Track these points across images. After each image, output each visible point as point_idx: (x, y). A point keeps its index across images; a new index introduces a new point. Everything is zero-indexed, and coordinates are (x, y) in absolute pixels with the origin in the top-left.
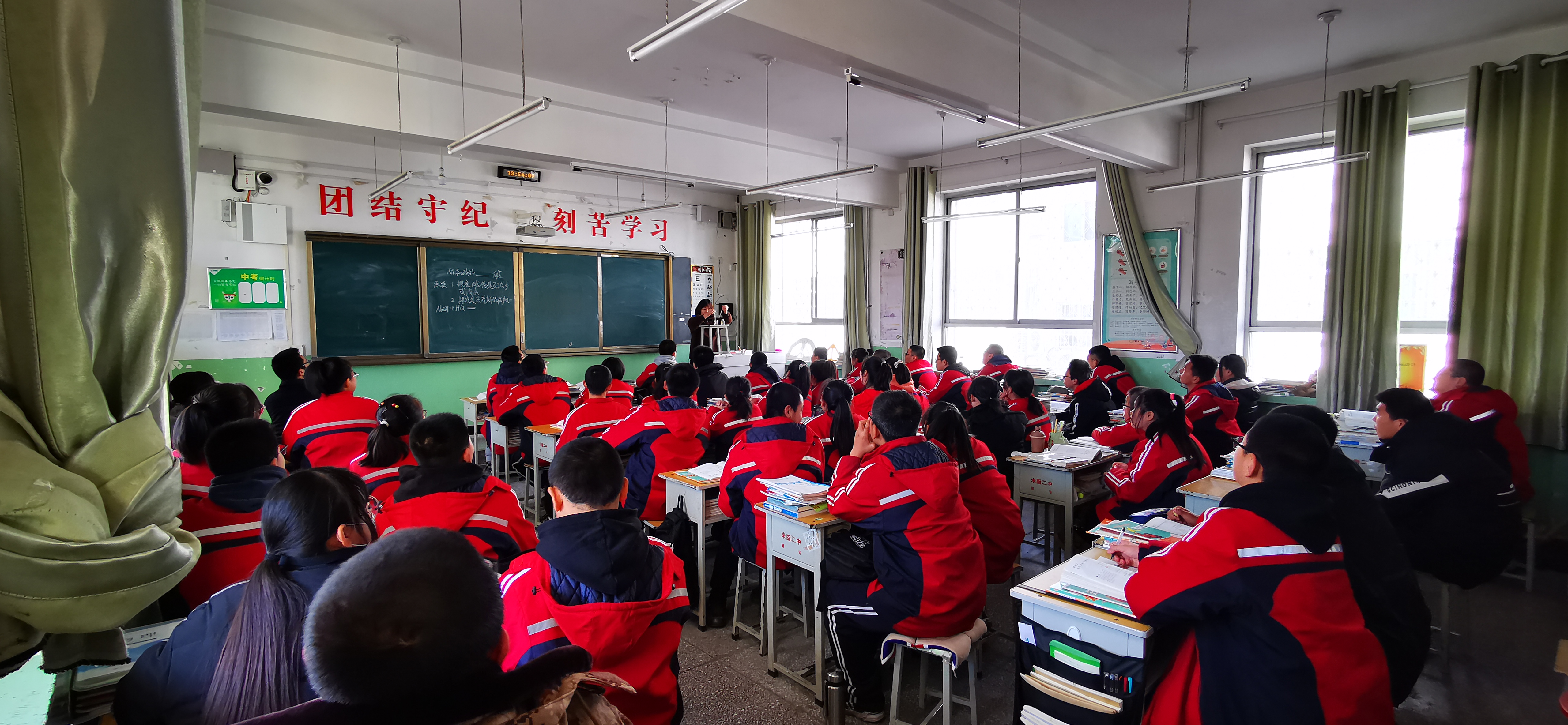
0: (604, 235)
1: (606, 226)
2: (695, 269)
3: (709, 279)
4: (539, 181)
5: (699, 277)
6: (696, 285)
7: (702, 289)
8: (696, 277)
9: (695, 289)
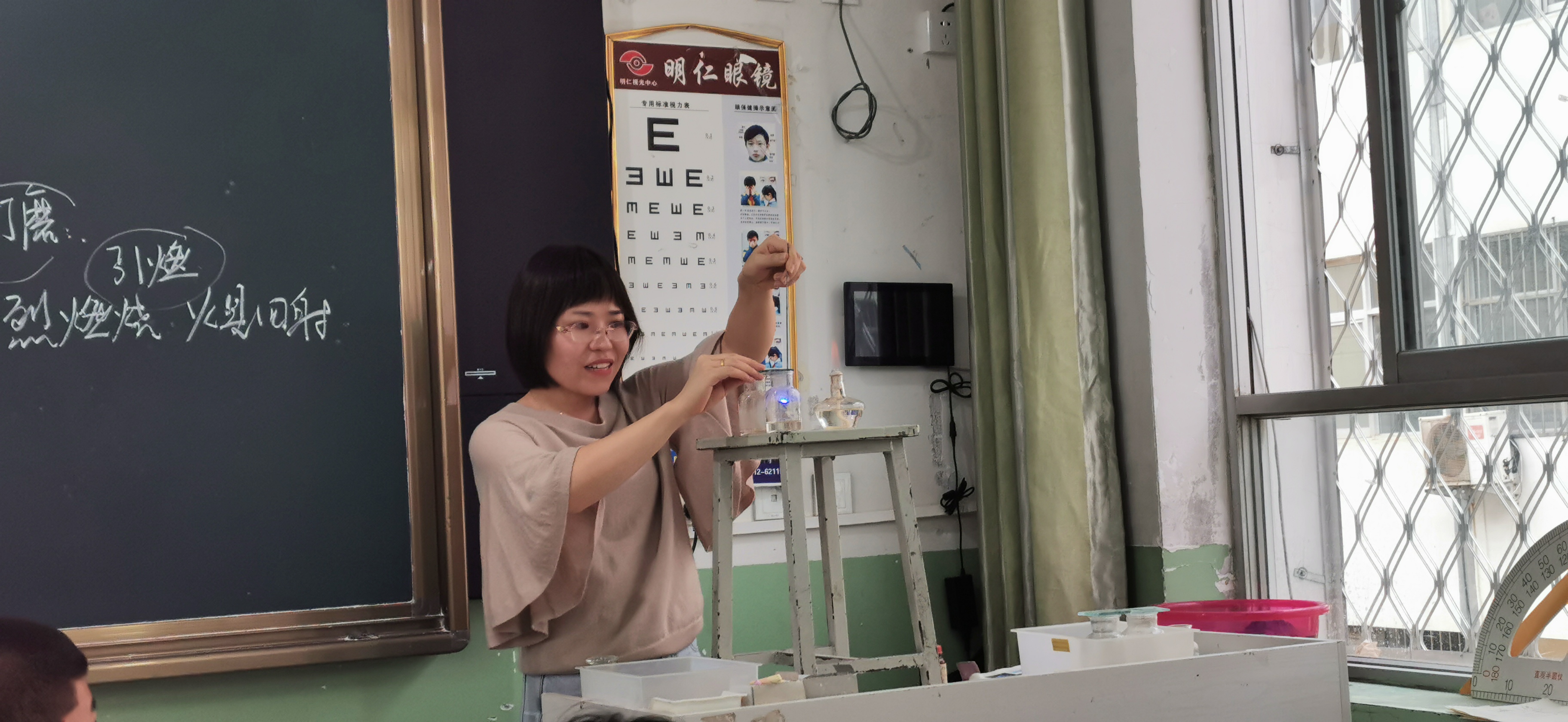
2: (640, 64)
3: (752, 133)
5: (675, 122)
6: (649, 177)
7: (697, 209)
8: (652, 122)
9: (644, 208)
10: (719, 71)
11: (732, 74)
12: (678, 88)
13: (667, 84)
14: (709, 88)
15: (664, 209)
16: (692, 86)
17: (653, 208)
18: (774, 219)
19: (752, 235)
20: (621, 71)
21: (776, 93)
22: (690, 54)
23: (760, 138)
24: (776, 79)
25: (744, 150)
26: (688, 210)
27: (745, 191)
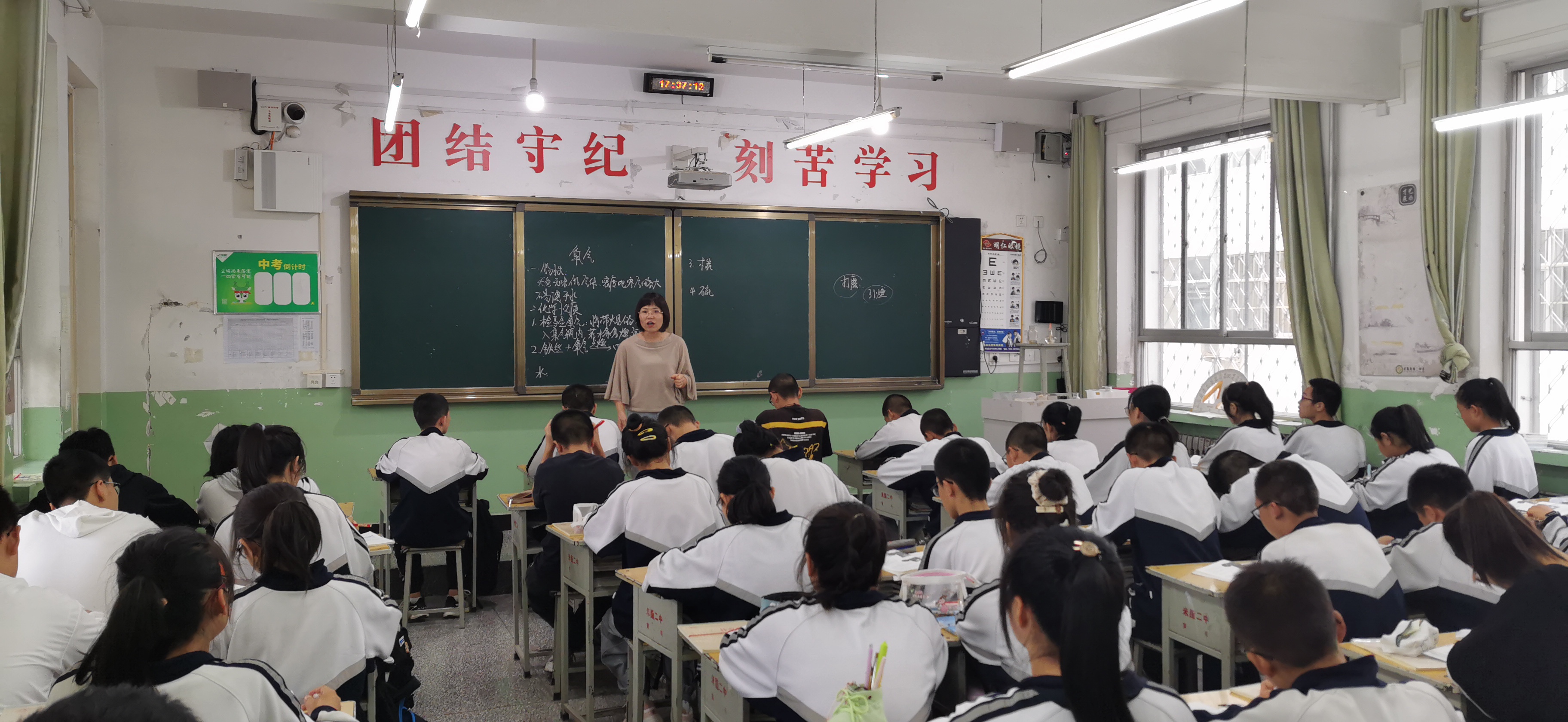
0: (823, 183)
1: (826, 167)
2: (988, 243)
3: (1015, 261)
4: (711, 95)
5: (995, 259)
6: (989, 273)
7: (1000, 281)
8: (990, 258)
9: (987, 281)
10: (1007, 245)
11: (1010, 246)
12: (997, 250)
13: (994, 249)
14: (1004, 250)
15: (992, 281)
16: (1000, 249)
17: (989, 281)
18: (1019, 284)
19: (1013, 288)
20: (984, 246)
21: (1021, 251)
22: (1000, 241)
23: (1016, 263)
24: (1021, 247)
25: (1012, 266)
26: (998, 281)
27: (1012, 276)
